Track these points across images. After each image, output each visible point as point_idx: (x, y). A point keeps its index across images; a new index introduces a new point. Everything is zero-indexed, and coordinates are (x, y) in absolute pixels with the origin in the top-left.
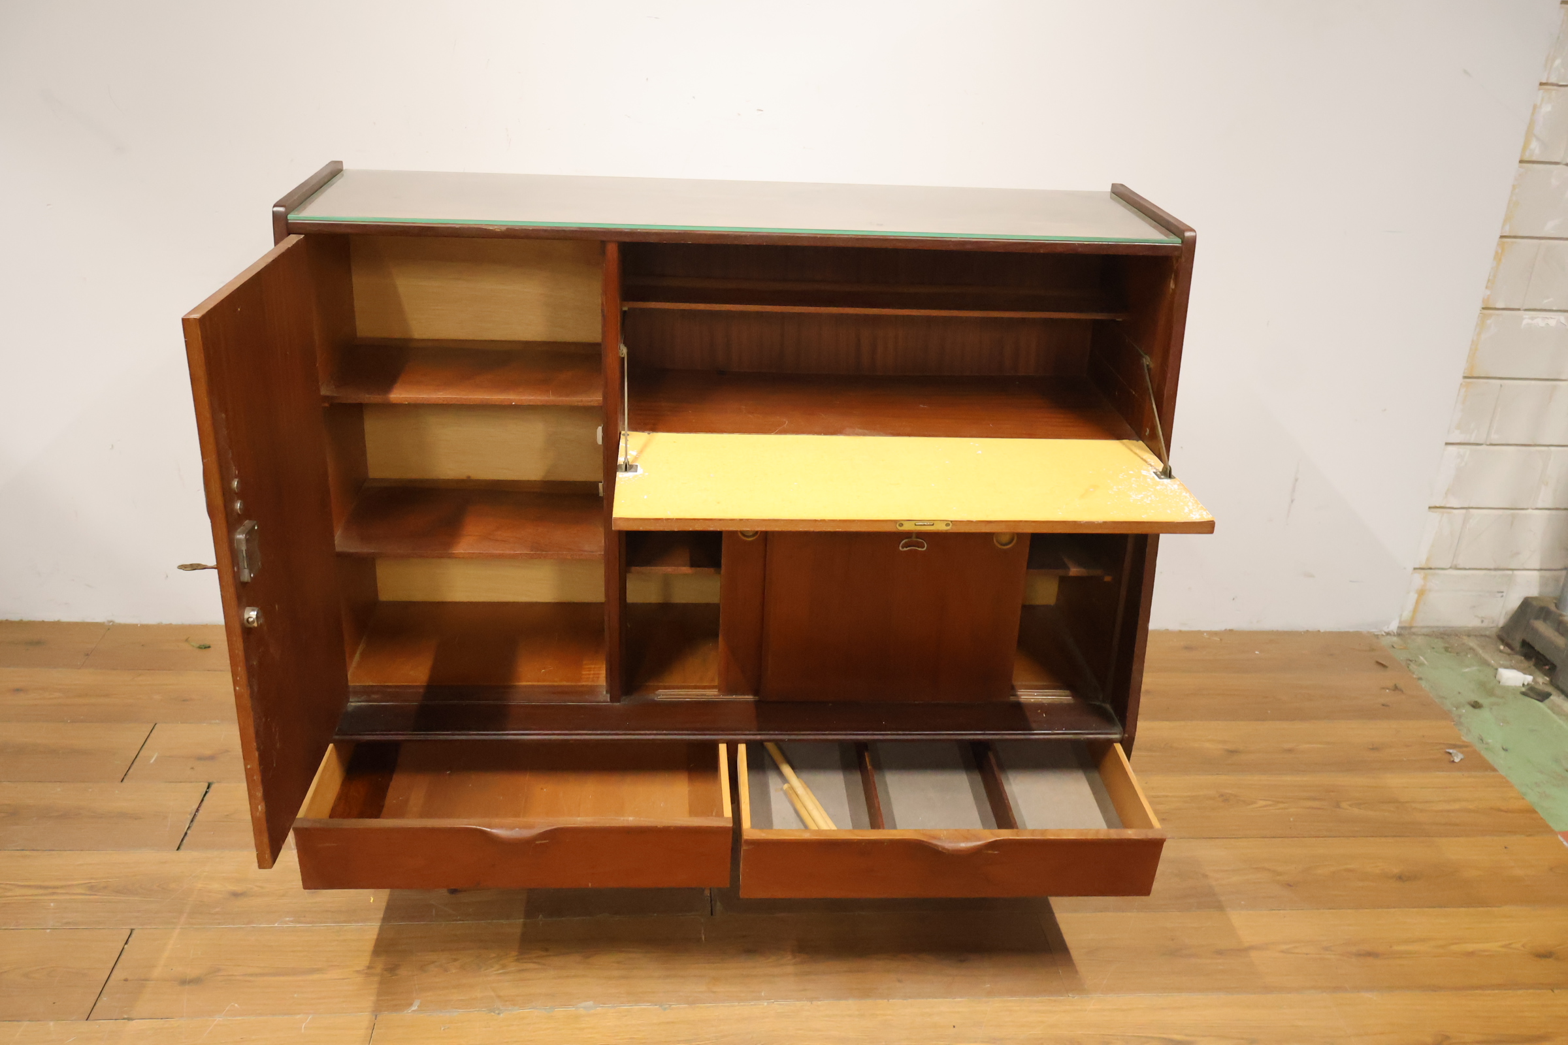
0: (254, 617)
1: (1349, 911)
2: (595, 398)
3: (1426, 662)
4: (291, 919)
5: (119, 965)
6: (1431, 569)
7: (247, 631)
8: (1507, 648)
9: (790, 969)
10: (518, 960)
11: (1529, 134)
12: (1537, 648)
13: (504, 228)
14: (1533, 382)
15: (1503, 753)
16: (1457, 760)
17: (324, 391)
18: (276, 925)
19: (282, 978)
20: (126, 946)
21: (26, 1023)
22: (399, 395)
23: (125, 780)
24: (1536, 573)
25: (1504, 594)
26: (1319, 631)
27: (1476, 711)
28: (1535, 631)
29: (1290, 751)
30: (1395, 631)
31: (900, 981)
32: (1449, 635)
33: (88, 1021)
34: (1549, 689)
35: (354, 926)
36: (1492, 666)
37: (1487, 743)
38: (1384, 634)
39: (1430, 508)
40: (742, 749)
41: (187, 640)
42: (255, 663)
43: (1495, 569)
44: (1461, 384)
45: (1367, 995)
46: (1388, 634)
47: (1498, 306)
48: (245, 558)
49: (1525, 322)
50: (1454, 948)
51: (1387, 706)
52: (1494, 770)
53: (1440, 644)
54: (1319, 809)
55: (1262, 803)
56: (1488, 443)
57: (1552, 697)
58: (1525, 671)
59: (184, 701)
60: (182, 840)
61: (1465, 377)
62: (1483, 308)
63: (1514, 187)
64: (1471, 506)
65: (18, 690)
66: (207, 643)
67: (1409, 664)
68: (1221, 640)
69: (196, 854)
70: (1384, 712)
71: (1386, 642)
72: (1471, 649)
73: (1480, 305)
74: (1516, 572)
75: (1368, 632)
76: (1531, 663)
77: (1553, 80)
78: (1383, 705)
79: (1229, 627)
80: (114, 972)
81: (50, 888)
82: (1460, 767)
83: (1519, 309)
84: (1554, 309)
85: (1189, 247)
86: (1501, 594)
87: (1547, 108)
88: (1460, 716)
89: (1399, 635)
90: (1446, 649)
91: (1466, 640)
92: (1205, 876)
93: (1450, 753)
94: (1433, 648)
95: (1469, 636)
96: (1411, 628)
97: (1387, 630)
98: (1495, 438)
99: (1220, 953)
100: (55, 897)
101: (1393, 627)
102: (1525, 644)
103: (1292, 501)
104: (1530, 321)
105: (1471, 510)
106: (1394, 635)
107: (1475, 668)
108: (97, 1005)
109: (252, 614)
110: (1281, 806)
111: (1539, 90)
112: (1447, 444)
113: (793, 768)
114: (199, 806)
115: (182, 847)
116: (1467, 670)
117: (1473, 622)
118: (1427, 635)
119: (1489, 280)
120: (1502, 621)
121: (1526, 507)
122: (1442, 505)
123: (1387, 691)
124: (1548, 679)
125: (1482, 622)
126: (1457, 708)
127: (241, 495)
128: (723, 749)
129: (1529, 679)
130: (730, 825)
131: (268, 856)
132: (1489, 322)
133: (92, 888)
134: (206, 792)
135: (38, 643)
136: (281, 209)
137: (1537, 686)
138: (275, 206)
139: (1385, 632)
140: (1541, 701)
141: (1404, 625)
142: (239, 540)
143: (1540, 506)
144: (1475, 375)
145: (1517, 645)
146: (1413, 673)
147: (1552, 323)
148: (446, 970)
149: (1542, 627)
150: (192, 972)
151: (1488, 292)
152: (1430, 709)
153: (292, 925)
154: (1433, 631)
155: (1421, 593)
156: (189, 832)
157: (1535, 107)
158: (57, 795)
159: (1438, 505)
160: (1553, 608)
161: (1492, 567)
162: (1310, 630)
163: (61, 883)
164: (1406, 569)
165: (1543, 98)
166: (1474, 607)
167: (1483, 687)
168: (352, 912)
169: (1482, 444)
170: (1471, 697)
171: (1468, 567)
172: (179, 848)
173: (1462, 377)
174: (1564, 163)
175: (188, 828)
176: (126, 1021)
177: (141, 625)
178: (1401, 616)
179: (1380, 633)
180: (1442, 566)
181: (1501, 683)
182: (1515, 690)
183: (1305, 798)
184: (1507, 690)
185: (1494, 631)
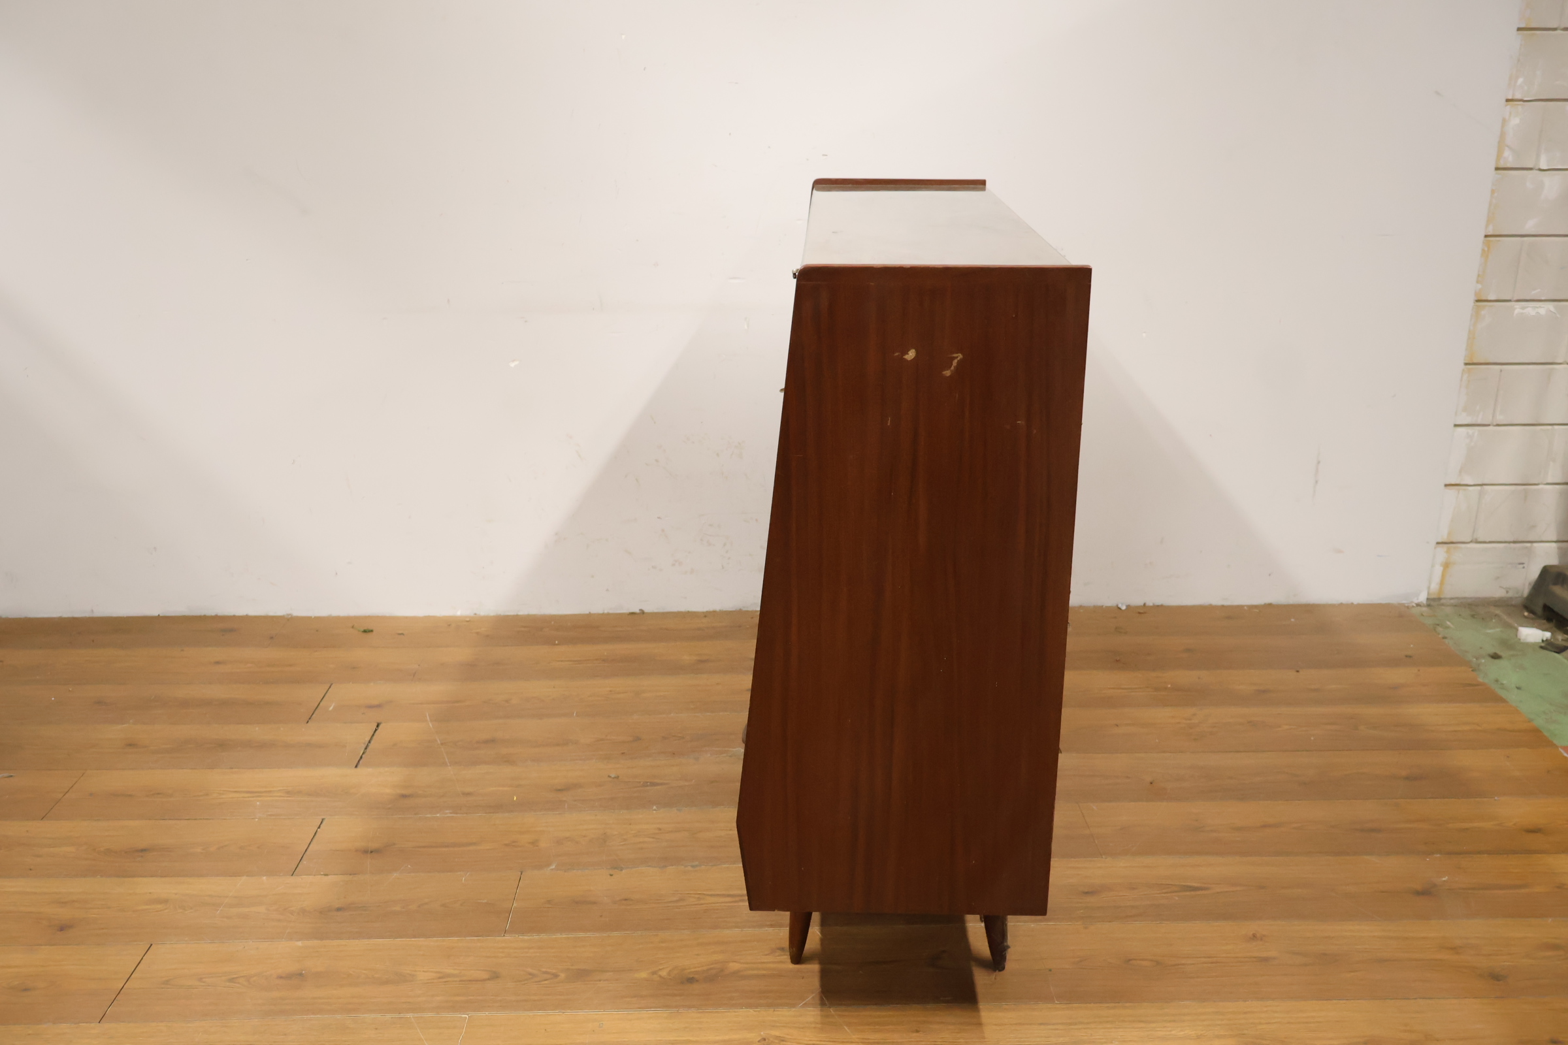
1: (1359, 801)
3: (1452, 626)
4: (450, 811)
5: (314, 841)
6: (1453, 543)
8: (1528, 612)
11: (1501, 145)
12: (1556, 609)
14: (1528, 366)
15: (1516, 691)
18: (438, 815)
19: (445, 849)
20: (319, 830)
21: (244, 878)
23: (309, 722)
24: (1554, 545)
25: (1524, 565)
26: (1352, 604)
27: (1497, 661)
28: (1554, 595)
29: (1316, 690)
30: (1425, 602)
32: (1477, 606)
33: (293, 877)
35: (501, 815)
36: (1514, 628)
37: (1502, 684)
38: (1415, 605)
39: (1446, 485)
41: (353, 627)
43: (1514, 542)
44: (1463, 370)
45: (1368, 858)
46: (1418, 605)
47: (1490, 298)
49: (1517, 311)
50: (1451, 825)
51: (1410, 657)
52: (1502, 700)
53: (1466, 612)
54: (1338, 731)
55: (1286, 727)
56: (1495, 424)
58: (1544, 630)
59: (354, 668)
60: (359, 761)
61: (1466, 364)
62: (1478, 301)
63: (1493, 191)
64: (1486, 482)
65: (218, 663)
66: (370, 628)
67: (1436, 628)
68: (1260, 611)
69: (370, 770)
70: (1407, 662)
71: (1416, 611)
72: (1496, 615)
73: (1472, 298)
74: (1535, 545)
75: (1399, 604)
76: (1551, 624)
77: (1518, 96)
78: (1406, 656)
80: (311, 846)
81: (256, 792)
83: (1510, 301)
84: (1543, 298)
86: (1522, 566)
87: (1515, 121)
89: (1429, 606)
90: (1473, 616)
91: (1491, 609)
94: (1460, 615)
95: (1494, 606)
96: (1440, 599)
97: (1416, 602)
98: (1500, 418)
99: (1238, 829)
100: (260, 799)
101: (1422, 598)
102: (1546, 608)
103: (1317, 482)
104: (1521, 311)
105: (1485, 487)
106: (1424, 606)
107: (1498, 630)
108: (300, 866)
110: (1304, 729)
111: (1506, 106)
112: (1456, 426)
114: (371, 739)
115: (359, 766)
116: (1490, 631)
117: (1499, 593)
118: (1455, 606)
119: (1479, 276)
120: (1526, 592)
121: (1537, 483)
122: (1458, 482)
123: (1411, 646)
124: (1566, 636)
125: (1507, 592)
126: (1477, 659)
129: (1548, 635)
132: (1483, 312)
133: (288, 792)
134: (376, 730)
135: (232, 630)
137: (1557, 642)
140: (1558, 653)
141: (1432, 597)
143: (1550, 481)
144: (1475, 361)
145: (1539, 610)
146: (1439, 634)
147: (1542, 311)
148: (577, 843)
149: (1560, 590)
150: (373, 846)
151: (1479, 286)
152: (1450, 658)
153: (451, 815)
154: (1462, 603)
155: (1446, 565)
156: (363, 756)
157: (1504, 122)
158: (257, 732)
159: (1453, 483)
161: (1512, 540)
162: (1344, 602)
163: (264, 790)
164: (1428, 543)
165: (1510, 113)
166: (1498, 578)
167: (1505, 643)
168: (498, 807)
169: (1489, 425)
170: (1492, 651)
171: (1488, 540)
172: (356, 767)
173: (1463, 364)
174: (1537, 168)
175: (363, 753)
176: (323, 876)
177: (315, 617)
178: (1429, 588)
179: (1411, 605)
180: (1463, 540)
181: (1521, 641)
182: (1534, 644)
183: (1327, 724)
184: (1526, 646)
185: (1519, 601)
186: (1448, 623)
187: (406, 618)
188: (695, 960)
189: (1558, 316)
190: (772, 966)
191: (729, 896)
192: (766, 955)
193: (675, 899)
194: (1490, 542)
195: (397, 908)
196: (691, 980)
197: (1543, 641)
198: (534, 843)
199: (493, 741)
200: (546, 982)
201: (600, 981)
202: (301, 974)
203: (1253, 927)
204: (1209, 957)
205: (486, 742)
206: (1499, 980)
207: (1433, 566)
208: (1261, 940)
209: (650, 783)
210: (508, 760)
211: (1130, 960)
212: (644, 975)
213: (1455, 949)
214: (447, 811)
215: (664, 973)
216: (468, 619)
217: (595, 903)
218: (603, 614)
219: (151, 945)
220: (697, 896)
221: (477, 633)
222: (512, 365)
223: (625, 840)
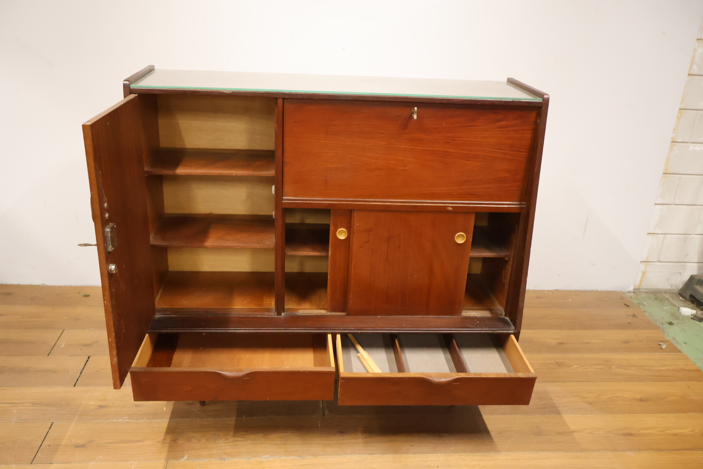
0: (114, 268)
1: (619, 415)
2: (271, 173)
3: (647, 304)
4: (127, 418)
5: (46, 439)
6: (648, 262)
7: (110, 275)
8: (683, 298)
9: (361, 440)
10: (234, 436)
11: (692, 63)
12: (697, 298)
13: (230, 92)
14: (694, 176)
15: (684, 345)
16: (664, 347)
17: (146, 169)
19: (123, 445)
20: (50, 430)
21: (2, 465)
22: (181, 171)
23: (49, 355)
24: (696, 264)
25: (681, 274)
26: (597, 290)
27: (671, 326)
28: (696, 290)
29: (587, 343)
30: (632, 291)
31: (412, 446)
32: (657, 293)
33: (31, 464)
35: (156, 421)
36: (677, 306)
37: (677, 340)
38: (627, 292)
39: (648, 234)
40: (339, 337)
41: (79, 293)
42: (114, 291)
44: (662, 177)
45: (630, 453)
46: (629, 292)
47: (678, 141)
48: (110, 240)
49: (691, 148)
50: (668, 431)
51: (631, 323)
52: (681, 352)
53: (653, 296)
54: (602, 369)
55: (575, 366)
56: (674, 204)
58: (692, 308)
59: (77, 319)
60: (76, 382)
61: (664, 174)
62: (672, 142)
63: (686, 86)
64: (667, 233)
66: (88, 294)
67: (639, 305)
68: (553, 294)
69: (82, 388)
70: (629, 326)
71: (629, 295)
72: (667, 299)
73: (670, 140)
74: (687, 264)
75: (620, 291)
76: (695, 305)
77: (702, 37)
78: (629, 323)
79: (556, 288)
80: (44, 442)
81: (15, 403)
82: (666, 350)
83: (688, 143)
85: (546, 102)
86: (680, 274)
87: (700, 51)
88: (664, 328)
89: (634, 292)
90: (656, 299)
92: (551, 399)
93: (660, 344)
94: (650, 298)
95: (665, 293)
96: (639, 289)
97: (628, 290)
98: (677, 202)
99: (560, 434)
100: (16, 408)
101: (631, 289)
102: (691, 296)
103: (585, 230)
104: (693, 148)
105: (666, 235)
106: (632, 292)
107: (669, 307)
108: (36, 457)
109: (113, 267)
110: (584, 367)
111: (697, 42)
112: (655, 204)
113: (362, 347)
114: (84, 367)
115: (76, 385)
116: (665, 308)
117: (667, 287)
118: (646, 293)
119: (674, 129)
120: (680, 287)
121: (691, 233)
122: (654, 232)
123: (630, 317)
124: (702, 312)
125: (672, 286)
126: (662, 325)
127: (108, 210)
128: (330, 337)
129: (694, 312)
130: (334, 370)
131: (118, 383)
132: (674, 148)
133: (33, 404)
134: (87, 361)
135: (10, 294)
136: (127, 82)
137: (698, 316)
138: (124, 81)
139: (628, 291)
140: (700, 322)
141: (636, 288)
142: (107, 232)
143: (698, 233)
144: (668, 172)
145: (688, 297)
146: (641, 309)
148: (200, 441)
149: (698, 288)
150: (81, 442)
151: (674, 135)
152: (650, 325)
153: (127, 420)
154: (649, 291)
155: (644, 273)
156: (79, 378)
157: (695, 50)
158: (18, 361)
159: (651, 233)
161: (676, 261)
162: (593, 290)
163: (19, 402)
164: (637, 262)
165: (698, 46)
166: (668, 280)
167: (673, 315)
168: (155, 415)
169: (671, 205)
170: (669, 320)
171: (665, 261)
172: (74, 386)
173: (662, 174)
175: (79, 377)
176: (49, 464)
177: (57, 286)
178: (635, 283)
179: (625, 292)
180: (654, 261)
181: (681, 314)
182: (688, 316)
183: (595, 364)
184: (684, 317)
185: (676, 291)
186: (645, 303)
194: (666, 262)
198: (175, 440)
207: (638, 273)
214: (125, 418)
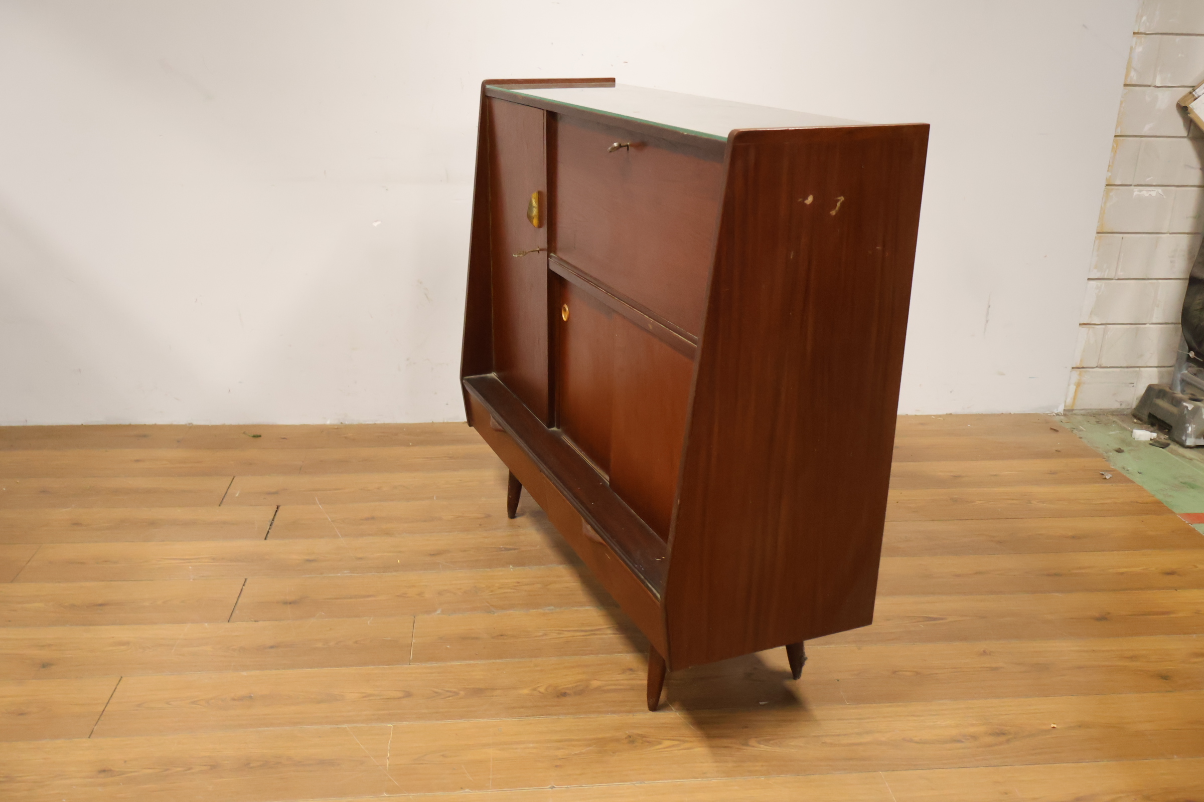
3: (1084, 429)
4: (348, 572)
5: (242, 595)
6: (1083, 368)
8: (1137, 420)
11: (1129, 67)
12: (1159, 417)
14: (1144, 235)
15: (1139, 475)
16: (1107, 477)
18: (339, 575)
19: (350, 600)
20: (244, 587)
21: (189, 625)
23: (221, 506)
24: (1155, 369)
25: (1134, 385)
26: (1010, 413)
27: (1119, 454)
28: (1157, 407)
29: (995, 475)
30: (1062, 412)
32: (1100, 415)
33: (229, 623)
34: (1169, 442)
35: (390, 574)
36: (1129, 430)
37: (1128, 470)
38: (1055, 415)
39: (1080, 324)
41: (244, 433)
43: (1128, 367)
44: (1096, 237)
45: (1057, 594)
46: (1057, 414)
47: (1116, 184)
49: (1135, 194)
50: (1111, 571)
51: (1059, 451)
52: (1132, 482)
53: (1093, 420)
54: (1018, 504)
55: (979, 502)
56: (1116, 278)
57: (1170, 446)
58: (1151, 432)
59: (251, 464)
60: (267, 535)
61: (1098, 233)
62: (1107, 185)
63: (1121, 103)
64: (1109, 322)
65: (137, 461)
66: (258, 434)
67: (1073, 430)
68: (944, 419)
69: (277, 541)
70: (1058, 454)
71: (1057, 418)
72: (1114, 421)
73: (1104, 183)
74: (1142, 369)
75: (1044, 414)
76: (1156, 428)
77: (1142, 30)
78: (1056, 451)
79: (949, 412)
80: (239, 599)
81: (186, 559)
82: (1110, 481)
83: (1131, 185)
84: (1154, 184)
86: (1132, 385)
87: (1139, 49)
88: (1108, 457)
89: (1065, 415)
90: (1098, 422)
91: (1111, 417)
93: (1103, 474)
94: (1088, 421)
95: (1113, 415)
96: (1072, 410)
97: (1056, 412)
98: (1121, 274)
99: (957, 576)
100: (191, 564)
101: (1061, 409)
102: (1150, 415)
103: (987, 321)
104: (1138, 193)
105: (1108, 325)
106: (1062, 415)
107: (1118, 432)
108: (233, 615)
110: (992, 503)
111: (1133, 37)
112: (1089, 279)
114: (274, 518)
115: (267, 538)
116: (1112, 433)
117: (1115, 406)
118: (1084, 415)
119: (1109, 165)
120: (1134, 404)
121: (1145, 323)
122: (1088, 322)
123: (1059, 443)
124: (1167, 436)
125: (1121, 405)
126: (1106, 453)
129: (1154, 435)
132: (1111, 194)
133: (214, 559)
134: (276, 511)
135: (145, 436)
137: (1160, 440)
140: (1163, 448)
141: (1068, 408)
143: (1154, 321)
144: (1104, 231)
145: (1145, 417)
146: (1076, 435)
147: (1154, 194)
148: (455, 593)
149: (1162, 403)
150: (290, 599)
151: (1110, 174)
152: (1088, 452)
153: (349, 574)
154: (1088, 412)
155: (1078, 385)
156: (270, 531)
157: (1131, 48)
158: (179, 513)
159: (1085, 322)
160: (1168, 389)
161: (1125, 365)
162: (1004, 413)
163: (193, 557)
164: (1066, 367)
165: (1136, 43)
166: (1115, 394)
167: (1123, 441)
168: (387, 567)
169: (1112, 279)
170: (1117, 447)
171: (1109, 366)
172: (265, 539)
173: (1095, 233)
174: (1154, 85)
175: (270, 529)
176: (254, 622)
177: (211, 426)
178: (1065, 402)
179: (1052, 414)
180: (1091, 366)
181: (1136, 439)
182: (1145, 442)
183: (1008, 499)
184: (1140, 443)
185: (1129, 411)
186: (1081, 427)
187: (287, 426)
188: (567, 679)
189: (1165, 197)
190: (626, 682)
191: (582, 631)
192: (619, 674)
193: (541, 634)
194: (1110, 368)
195: (320, 645)
196: (564, 694)
197: (1151, 439)
198: (420, 594)
199: (373, 518)
200: (450, 698)
201: (493, 696)
202: (251, 697)
203: (982, 646)
204: (954, 668)
205: (367, 519)
206: (1166, 679)
207: (1069, 385)
208: (990, 655)
209: (505, 548)
210: (388, 533)
211: (896, 671)
212: (526, 691)
213: (1133, 658)
214: (346, 572)
215: (542, 690)
216: (336, 427)
217: (477, 638)
218: (444, 423)
219: (122, 677)
220: (557, 632)
221: (346, 437)
222: (376, 224)
223: (492, 591)
